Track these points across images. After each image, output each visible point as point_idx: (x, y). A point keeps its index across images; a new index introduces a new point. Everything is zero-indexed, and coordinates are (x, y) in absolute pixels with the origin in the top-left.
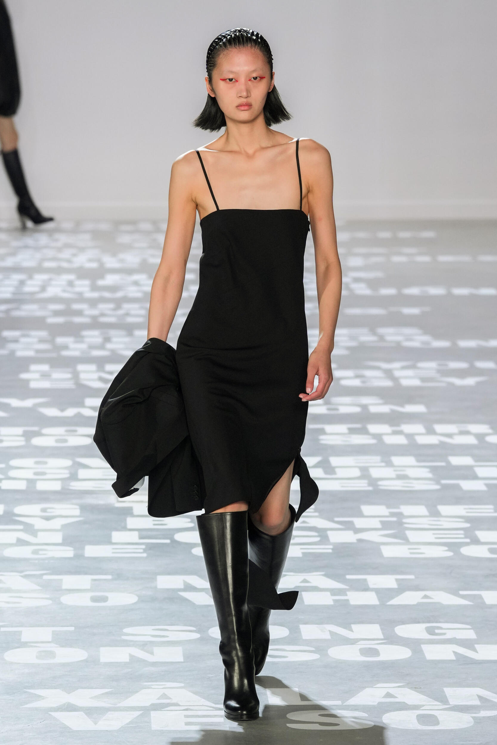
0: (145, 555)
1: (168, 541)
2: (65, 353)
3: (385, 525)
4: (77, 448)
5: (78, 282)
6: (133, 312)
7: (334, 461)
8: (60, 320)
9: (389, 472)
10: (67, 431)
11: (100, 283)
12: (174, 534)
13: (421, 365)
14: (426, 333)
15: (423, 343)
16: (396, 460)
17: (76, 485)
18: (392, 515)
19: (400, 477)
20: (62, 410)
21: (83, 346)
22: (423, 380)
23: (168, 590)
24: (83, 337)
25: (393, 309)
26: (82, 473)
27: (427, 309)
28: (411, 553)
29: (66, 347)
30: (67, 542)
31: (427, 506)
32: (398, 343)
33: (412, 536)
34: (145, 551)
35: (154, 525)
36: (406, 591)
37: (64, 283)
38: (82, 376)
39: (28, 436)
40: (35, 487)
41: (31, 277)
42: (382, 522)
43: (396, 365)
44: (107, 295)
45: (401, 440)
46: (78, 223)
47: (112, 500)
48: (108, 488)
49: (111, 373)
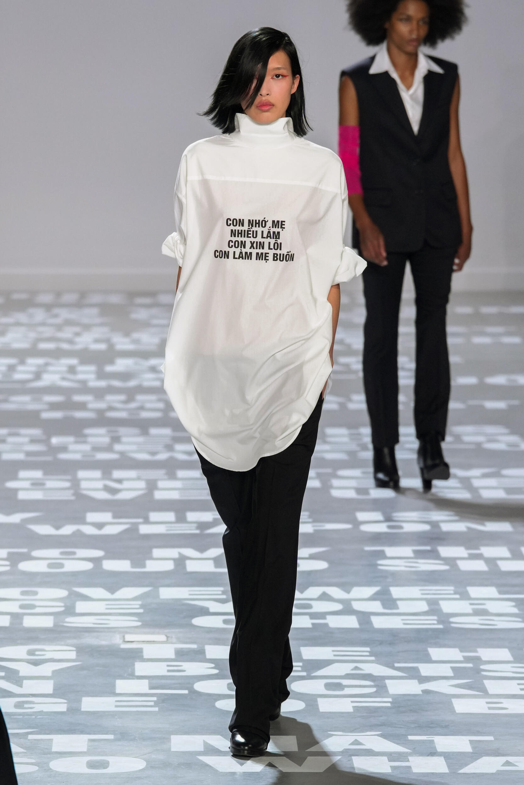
0: (156, 709)
1: (186, 692)
2: (63, 456)
3: (458, 673)
4: (75, 574)
5: (80, 368)
6: (148, 405)
7: (396, 592)
8: (58, 415)
9: (463, 606)
10: (62, 553)
11: (109, 368)
12: (194, 684)
13: (505, 472)
14: (513, 433)
15: (510, 445)
16: (474, 591)
17: (73, 621)
18: (467, 659)
19: (477, 613)
20: (58, 528)
21: (86, 448)
22: (509, 491)
23: (184, 753)
24: (86, 436)
25: (472, 402)
26: (81, 606)
27: (516, 402)
28: (490, 708)
29: (64, 449)
30: (58, 692)
31: (511, 649)
32: (479, 444)
33: (492, 687)
34: (156, 704)
35: (169, 671)
36: (482, 756)
37: (64, 369)
38: (84, 485)
39: (14, 559)
40: (22, 623)
41: (22, 362)
42: (453, 669)
43: (476, 472)
44: (116, 383)
45: (480, 566)
46: (83, 295)
47: (117, 640)
48: (112, 624)
49: (120, 481)
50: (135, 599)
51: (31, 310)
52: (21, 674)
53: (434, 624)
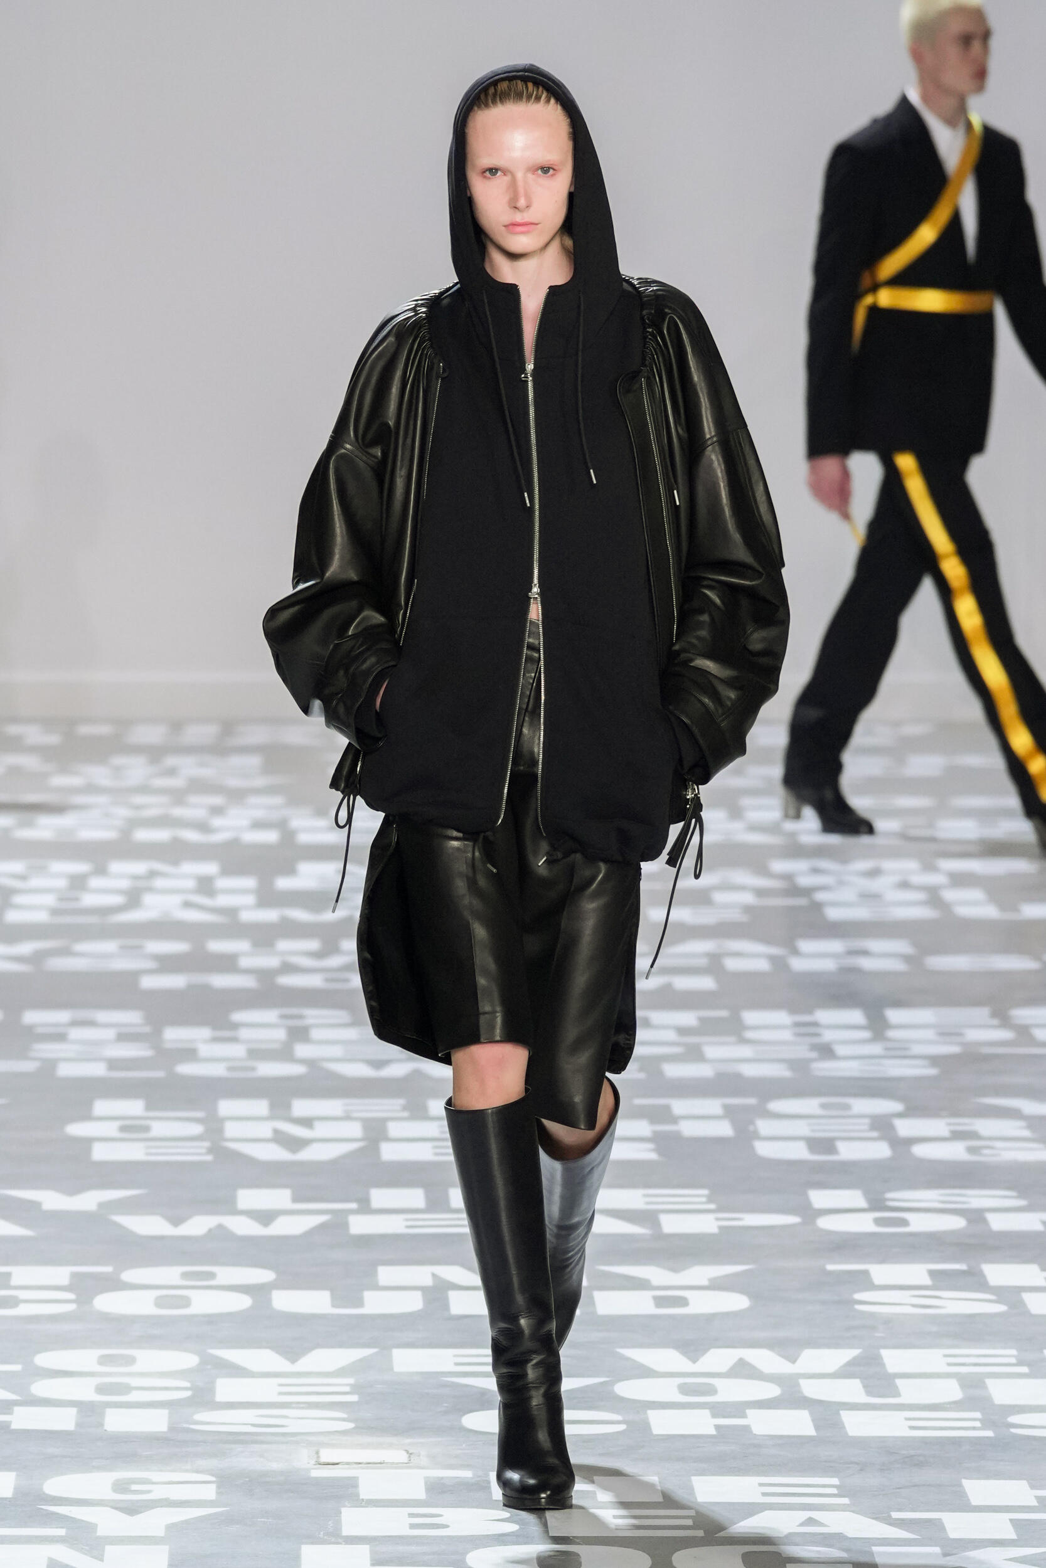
2: (186, 1069)
3: (1026, 1532)
4: (211, 1320)
5: (222, 883)
7: (894, 1360)
8: (176, 981)
10: (185, 1275)
11: (283, 883)
12: (466, 1553)
17: (209, 1420)
20: (176, 1222)
21: (237, 1051)
24: (235, 1026)
26: (226, 1389)
29: (189, 1054)
35: (412, 1526)
37: (191, 884)
38: (231, 1130)
39: (84, 1288)
40: (101, 1425)
41: (101, 870)
42: (1015, 1523)
44: (300, 915)
46: (228, 727)
47: (302, 1460)
48: (293, 1427)
49: (307, 1122)
50: (341, 1372)
51: (118, 760)
52: (101, 1532)
53: (974, 1428)
